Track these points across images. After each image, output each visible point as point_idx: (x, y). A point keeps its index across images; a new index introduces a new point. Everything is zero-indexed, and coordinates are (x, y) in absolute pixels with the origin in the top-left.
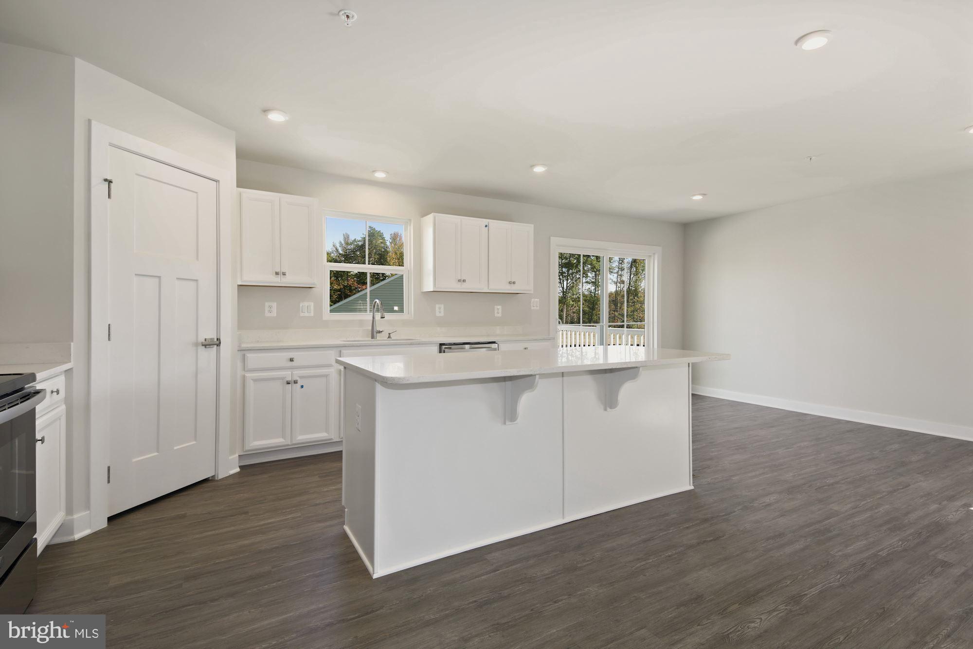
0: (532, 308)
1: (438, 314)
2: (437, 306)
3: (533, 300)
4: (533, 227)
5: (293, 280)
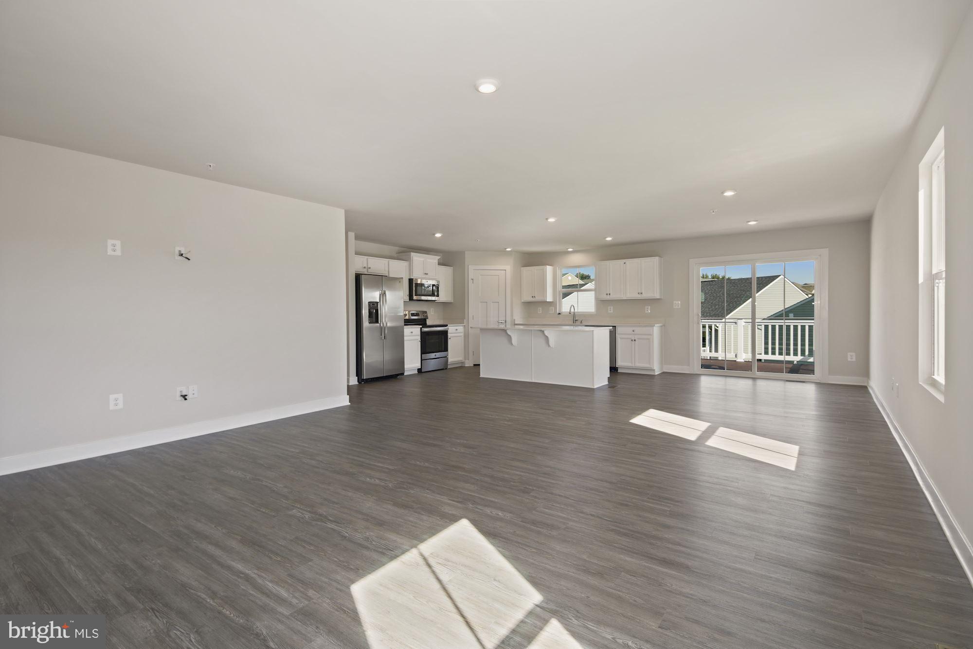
0: (675, 307)
1: (609, 312)
2: (609, 307)
3: (675, 302)
4: (657, 258)
5: (538, 298)
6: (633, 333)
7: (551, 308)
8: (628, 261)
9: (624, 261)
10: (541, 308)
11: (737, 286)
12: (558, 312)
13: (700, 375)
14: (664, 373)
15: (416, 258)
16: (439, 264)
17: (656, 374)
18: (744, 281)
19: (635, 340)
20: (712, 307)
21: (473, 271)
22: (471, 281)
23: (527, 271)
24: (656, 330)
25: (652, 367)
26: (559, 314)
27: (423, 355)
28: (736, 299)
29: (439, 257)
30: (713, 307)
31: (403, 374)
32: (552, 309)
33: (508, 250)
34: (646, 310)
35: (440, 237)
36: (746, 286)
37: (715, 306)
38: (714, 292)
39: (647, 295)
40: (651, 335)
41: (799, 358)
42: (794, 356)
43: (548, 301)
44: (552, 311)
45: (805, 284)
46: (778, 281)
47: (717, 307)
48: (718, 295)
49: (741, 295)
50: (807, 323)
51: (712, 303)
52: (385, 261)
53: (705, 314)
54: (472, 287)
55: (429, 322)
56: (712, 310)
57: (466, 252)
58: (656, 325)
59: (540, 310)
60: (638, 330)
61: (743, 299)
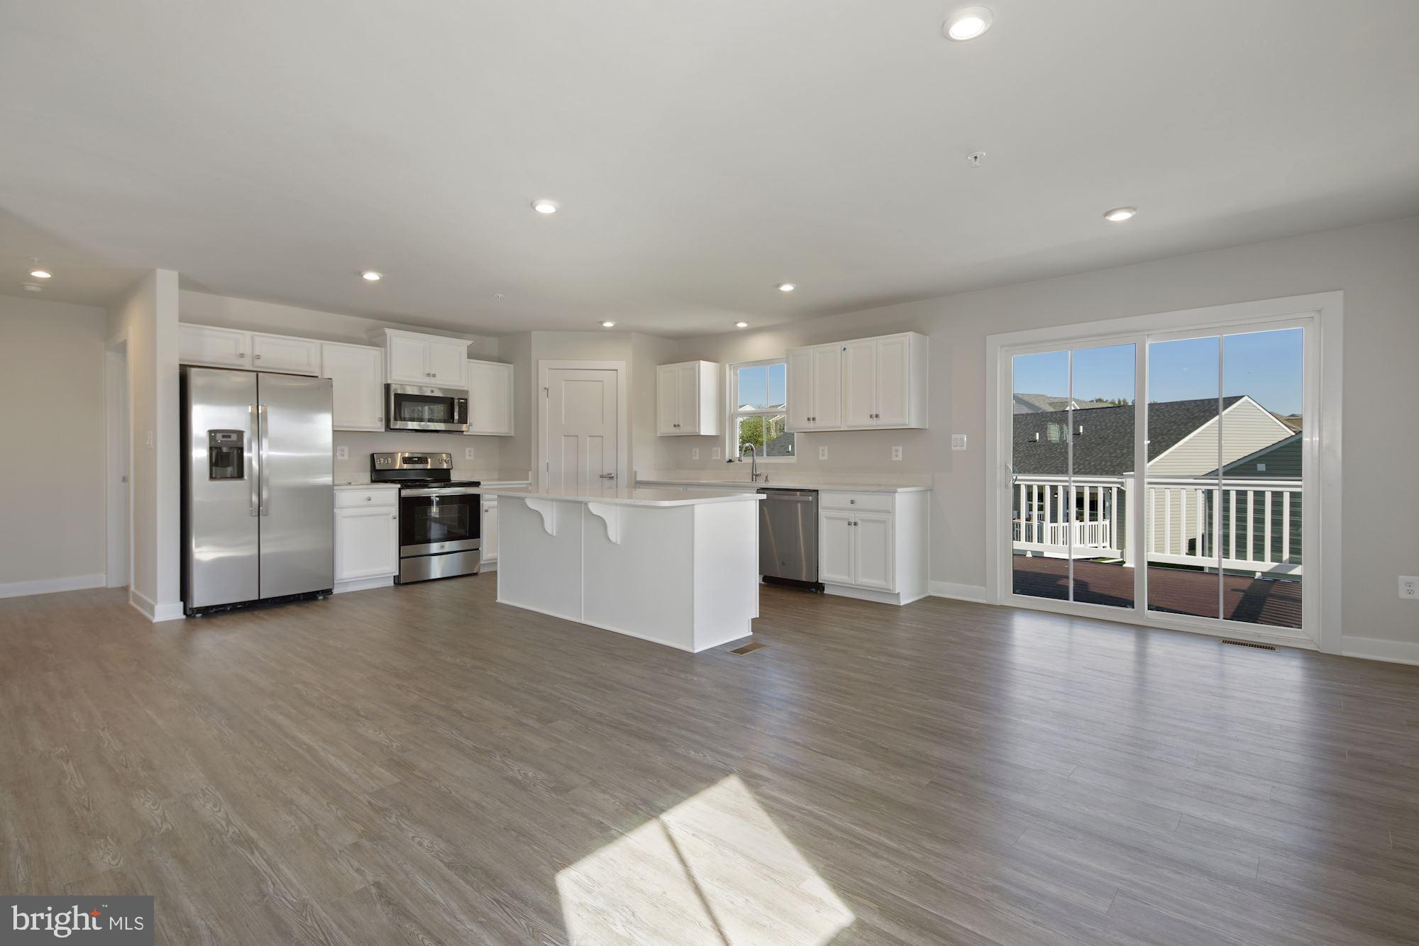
0: (953, 448)
1: (821, 458)
2: (821, 448)
3: (954, 436)
4: (911, 335)
5: (685, 430)
6: (852, 506)
7: (715, 449)
8: (848, 344)
9: (843, 344)
10: (698, 450)
11: (1164, 415)
12: (727, 459)
13: (1009, 610)
14: (930, 599)
15: (399, 340)
16: (471, 356)
17: (903, 602)
18: (1177, 407)
19: (855, 524)
20: (1115, 452)
21: (546, 372)
22: (542, 394)
23: (669, 373)
24: (904, 502)
25: (891, 588)
26: (730, 461)
27: (402, 547)
28: (1159, 438)
29: (470, 342)
30: (1118, 452)
31: (328, 592)
32: (717, 451)
33: (608, 324)
34: (894, 453)
35: (375, 281)
36: (1179, 415)
37: (1121, 450)
38: (1121, 426)
39: (888, 420)
40: (890, 512)
41: (1267, 565)
42: (1254, 560)
43: (702, 434)
44: (717, 456)
45: (1293, 415)
46: (1239, 405)
47: (1125, 451)
48: (1129, 430)
49: (1169, 430)
50: (1286, 486)
51: (1116, 444)
52: (313, 345)
53: (1104, 463)
54: (545, 405)
55: (455, 477)
56: (1115, 457)
57: (534, 334)
58: (899, 490)
59: (696, 454)
60: (863, 500)
61: (1172, 437)
